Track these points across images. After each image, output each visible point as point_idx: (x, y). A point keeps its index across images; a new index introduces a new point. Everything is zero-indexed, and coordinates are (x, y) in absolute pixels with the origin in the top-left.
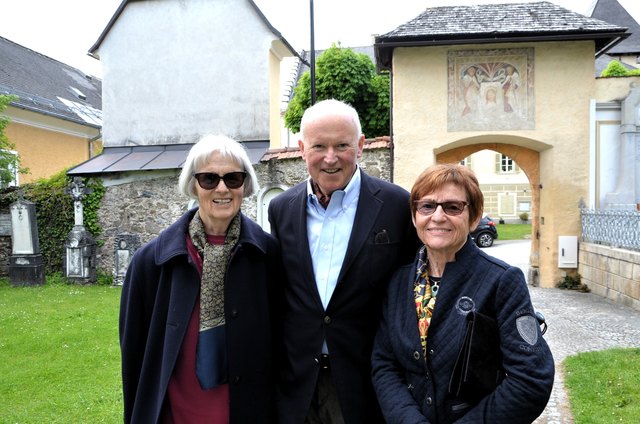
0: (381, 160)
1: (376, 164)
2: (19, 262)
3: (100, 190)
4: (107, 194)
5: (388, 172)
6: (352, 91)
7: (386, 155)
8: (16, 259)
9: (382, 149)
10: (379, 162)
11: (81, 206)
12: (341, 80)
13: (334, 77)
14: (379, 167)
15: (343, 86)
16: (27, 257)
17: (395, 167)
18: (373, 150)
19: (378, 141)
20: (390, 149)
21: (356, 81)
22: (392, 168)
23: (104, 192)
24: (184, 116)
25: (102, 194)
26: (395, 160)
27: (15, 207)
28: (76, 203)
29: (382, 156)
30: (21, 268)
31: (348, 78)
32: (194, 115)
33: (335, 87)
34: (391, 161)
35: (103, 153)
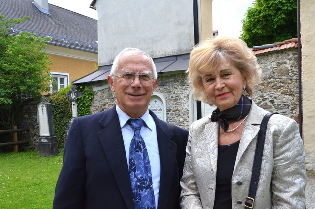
0: (290, 59)
1: (286, 63)
2: (43, 141)
3: (91, 94)
4: (95, 96)
5: (297, 69)
6: (283, 16)
7: (294, 54)
8: (41, 139)
9: (290, 49)
10: (288, 61)
11: (76, 105)
12: (274, 10)
13: (269, 8)
14: (288, 66)
15: (276, 14)
16: (46, 138)
17: (303, 64)
18: (282, 51)
19: (287, 43)
20: (298, 49)
21: (286, 8)
22: (300, 65)
23: (94, 95)
24: (144, 40)
25: (92, 96)
26: (303, 58)
27: (40, 106)
28: (73, 103)
29: (291, 56)
30: (43, 145)
31: (280, 7)
32: (150, 39)
33: (270, 15)
34: (299, 59)
35: (99, 70)
